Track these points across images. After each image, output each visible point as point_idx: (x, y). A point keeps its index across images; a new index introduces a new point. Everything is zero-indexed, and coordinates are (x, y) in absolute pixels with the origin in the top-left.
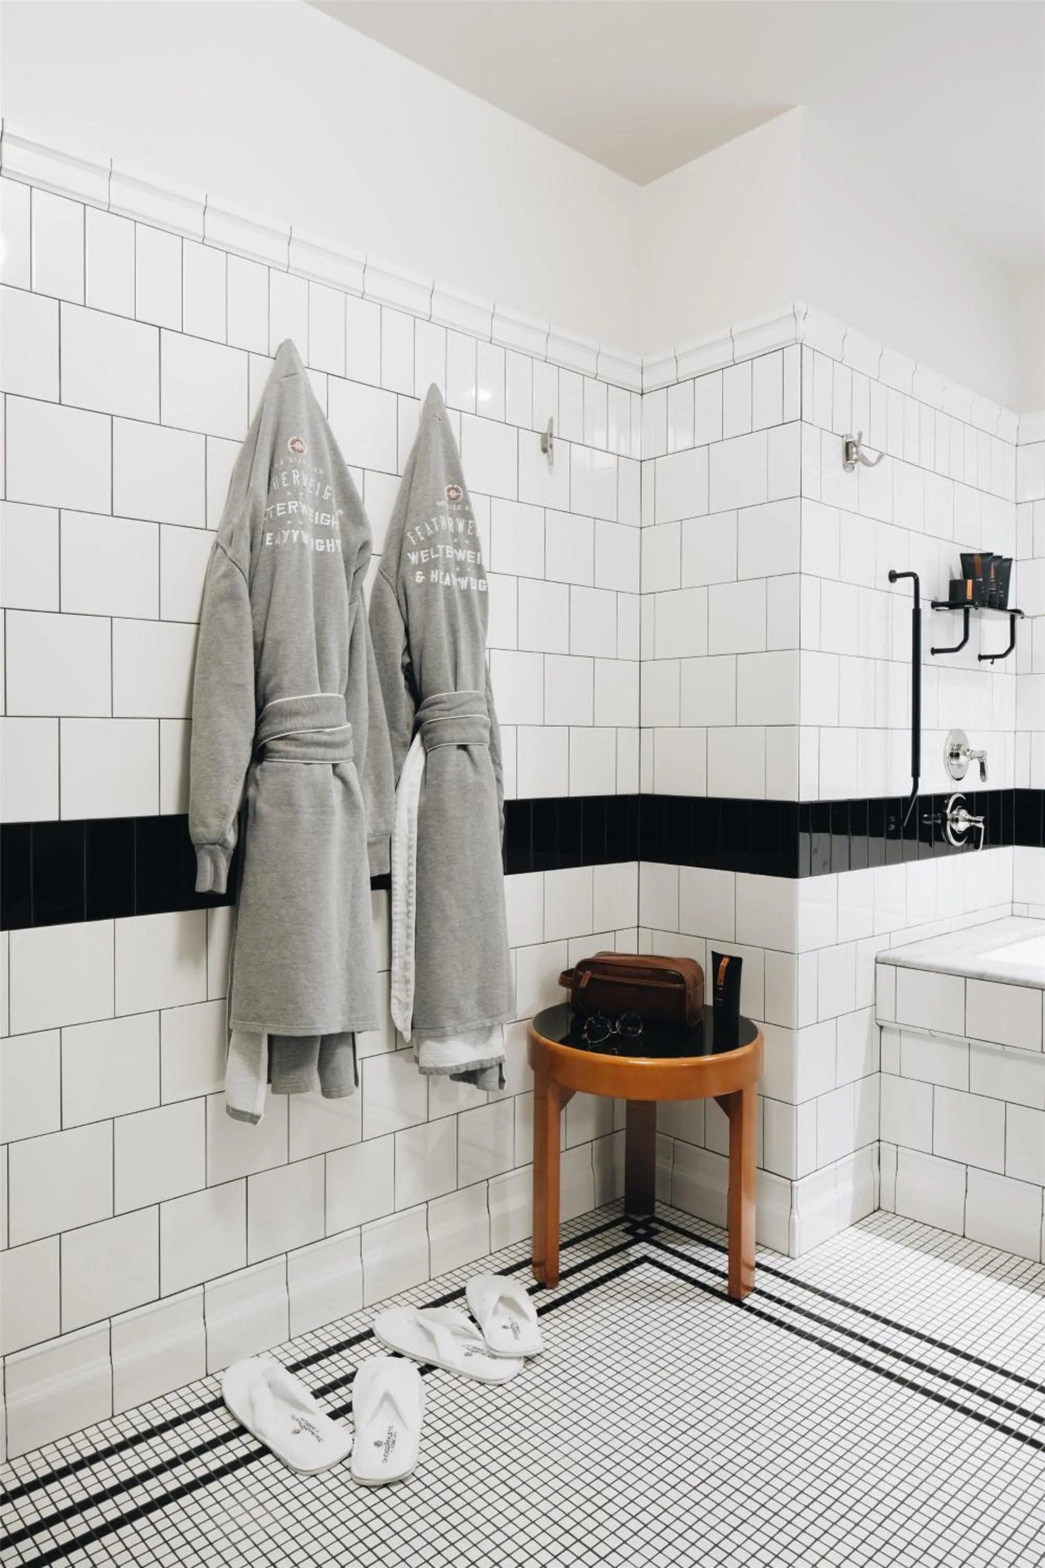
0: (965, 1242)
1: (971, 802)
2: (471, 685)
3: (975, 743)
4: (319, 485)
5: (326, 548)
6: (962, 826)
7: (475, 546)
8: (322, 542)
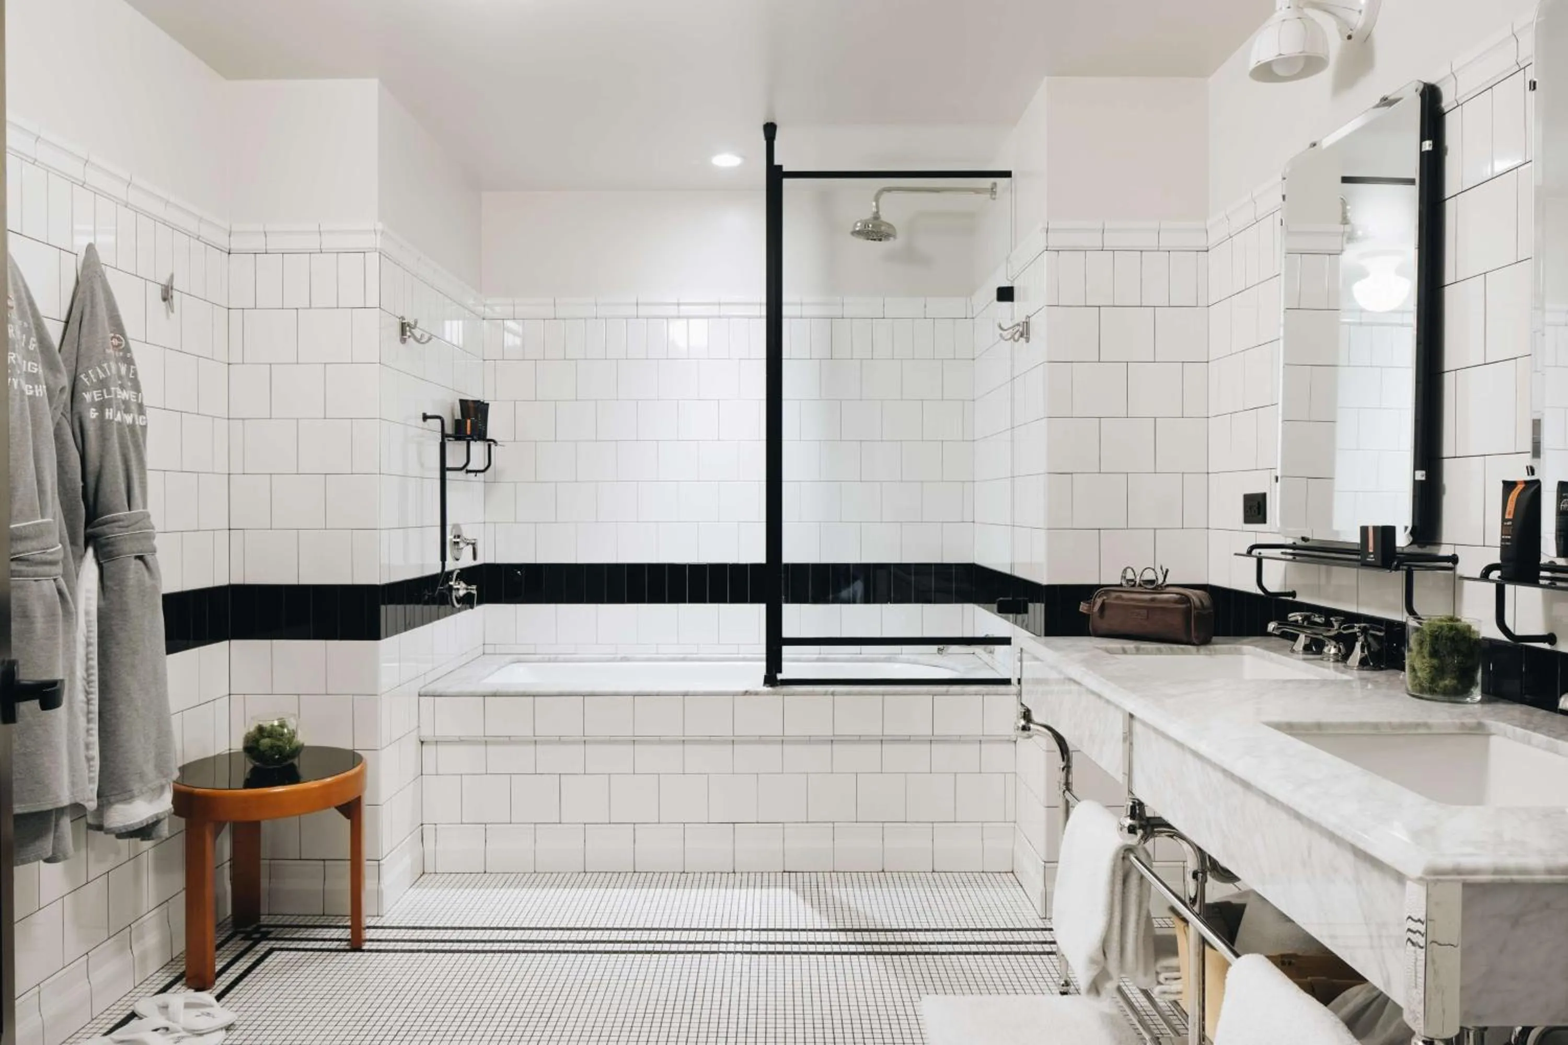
0: (487, 875)
1: (467, 575)
2: (141, 505)
3: (468, 534)
4: (24, 337)
5: (35, 393)
6: (462, 593)
7: (137, 388)
8: (31, 387)
